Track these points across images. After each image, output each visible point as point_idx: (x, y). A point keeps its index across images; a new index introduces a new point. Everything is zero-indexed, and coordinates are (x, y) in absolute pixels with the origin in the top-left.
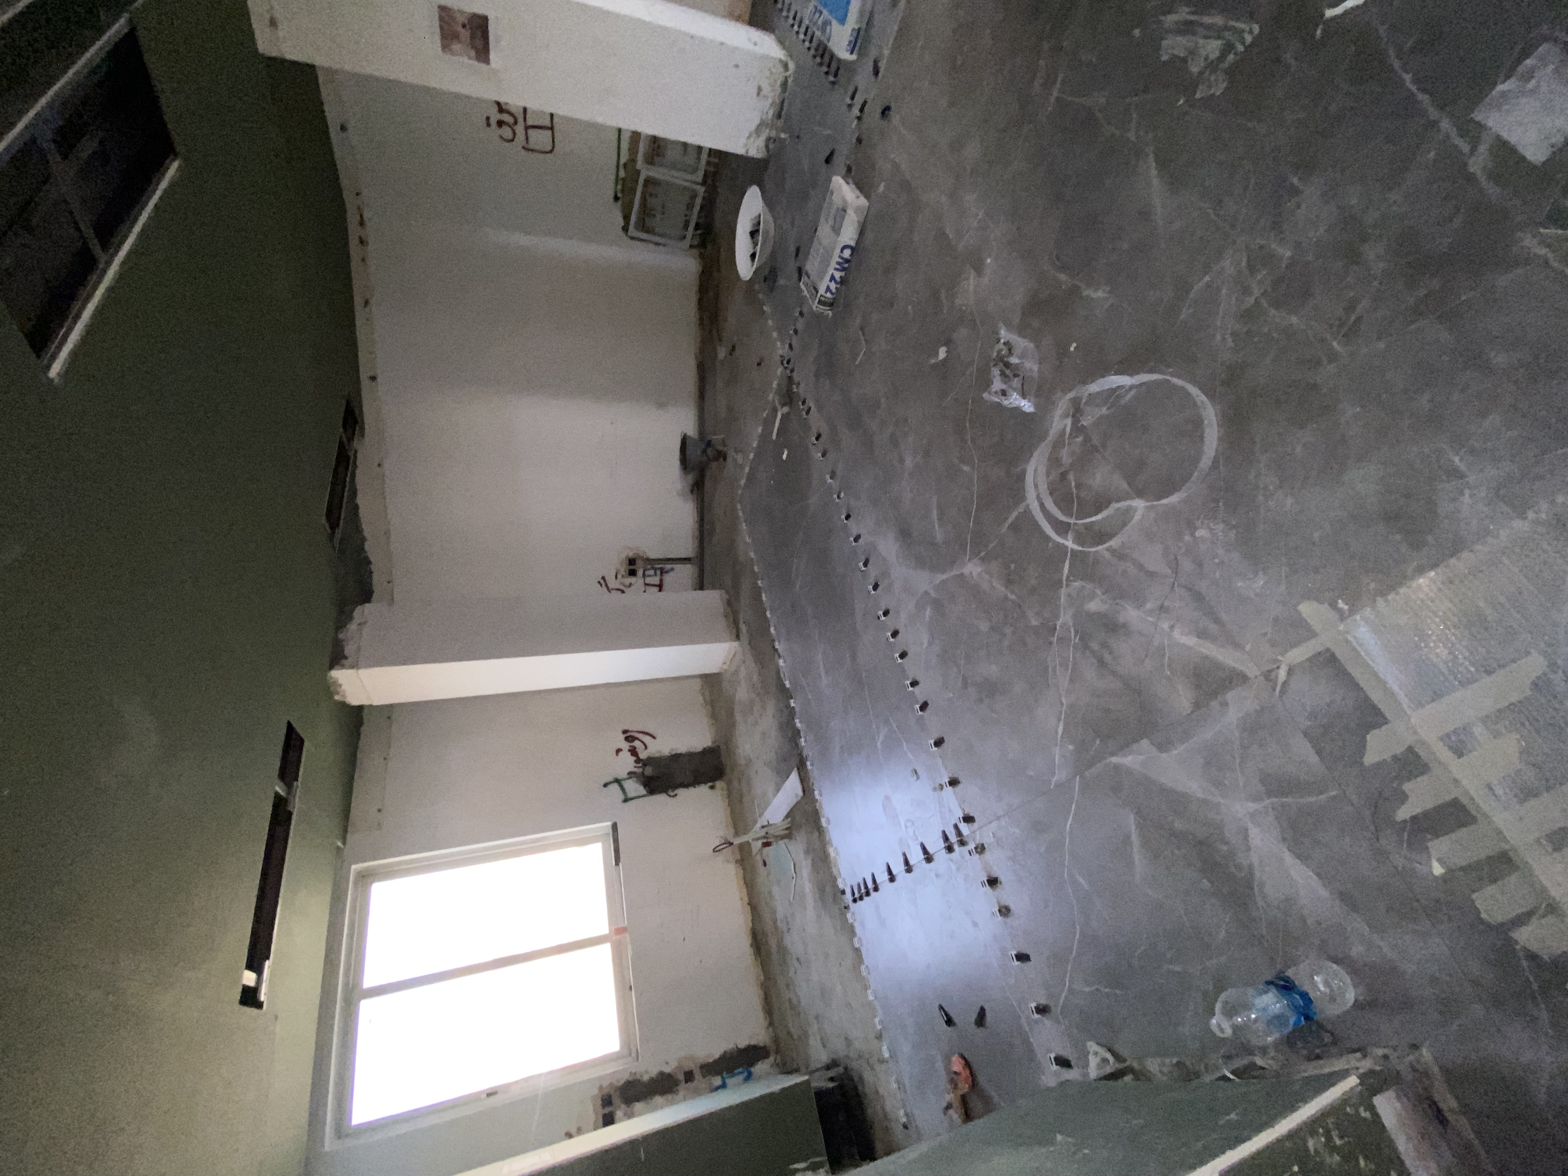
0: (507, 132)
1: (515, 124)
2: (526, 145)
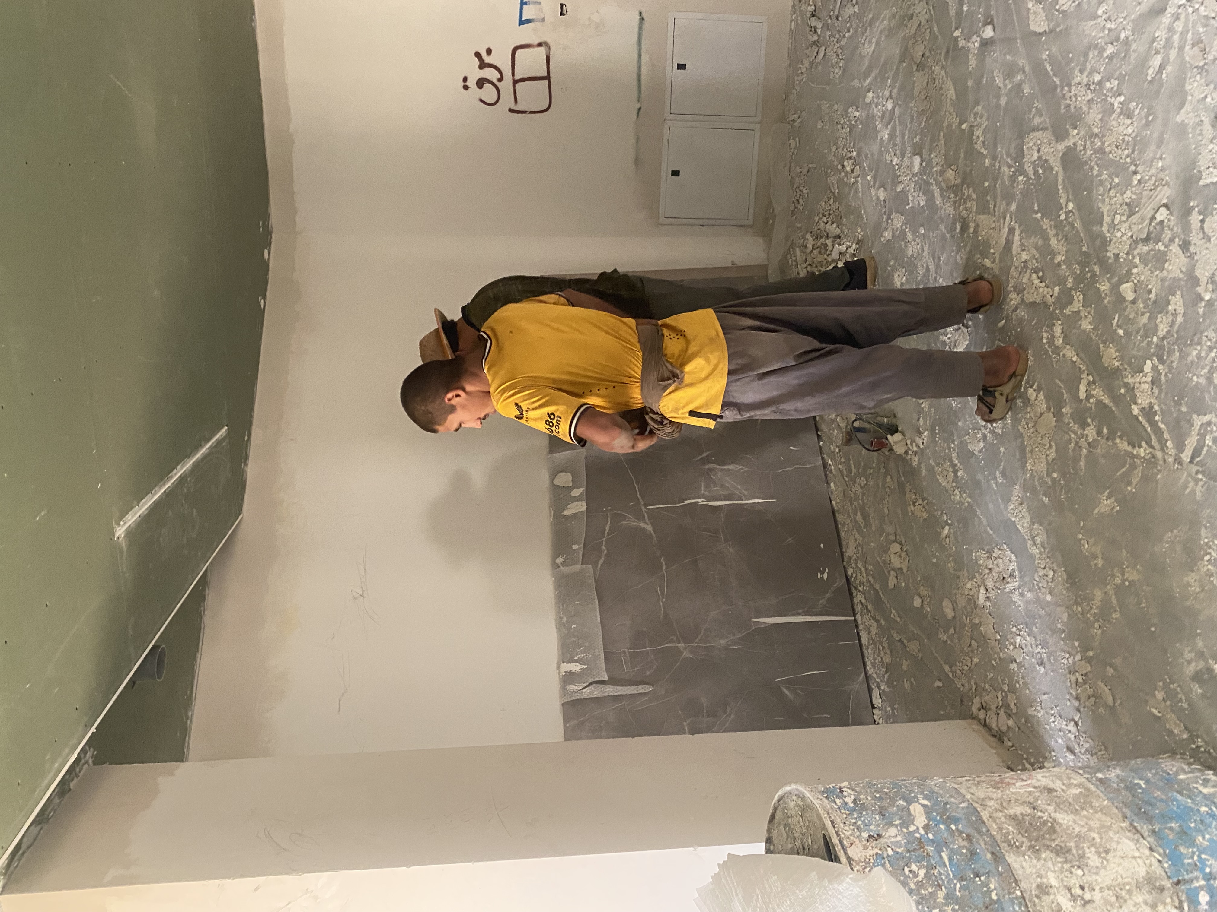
0: (489, 93)
1: (500, 80)
2: (515, 108)
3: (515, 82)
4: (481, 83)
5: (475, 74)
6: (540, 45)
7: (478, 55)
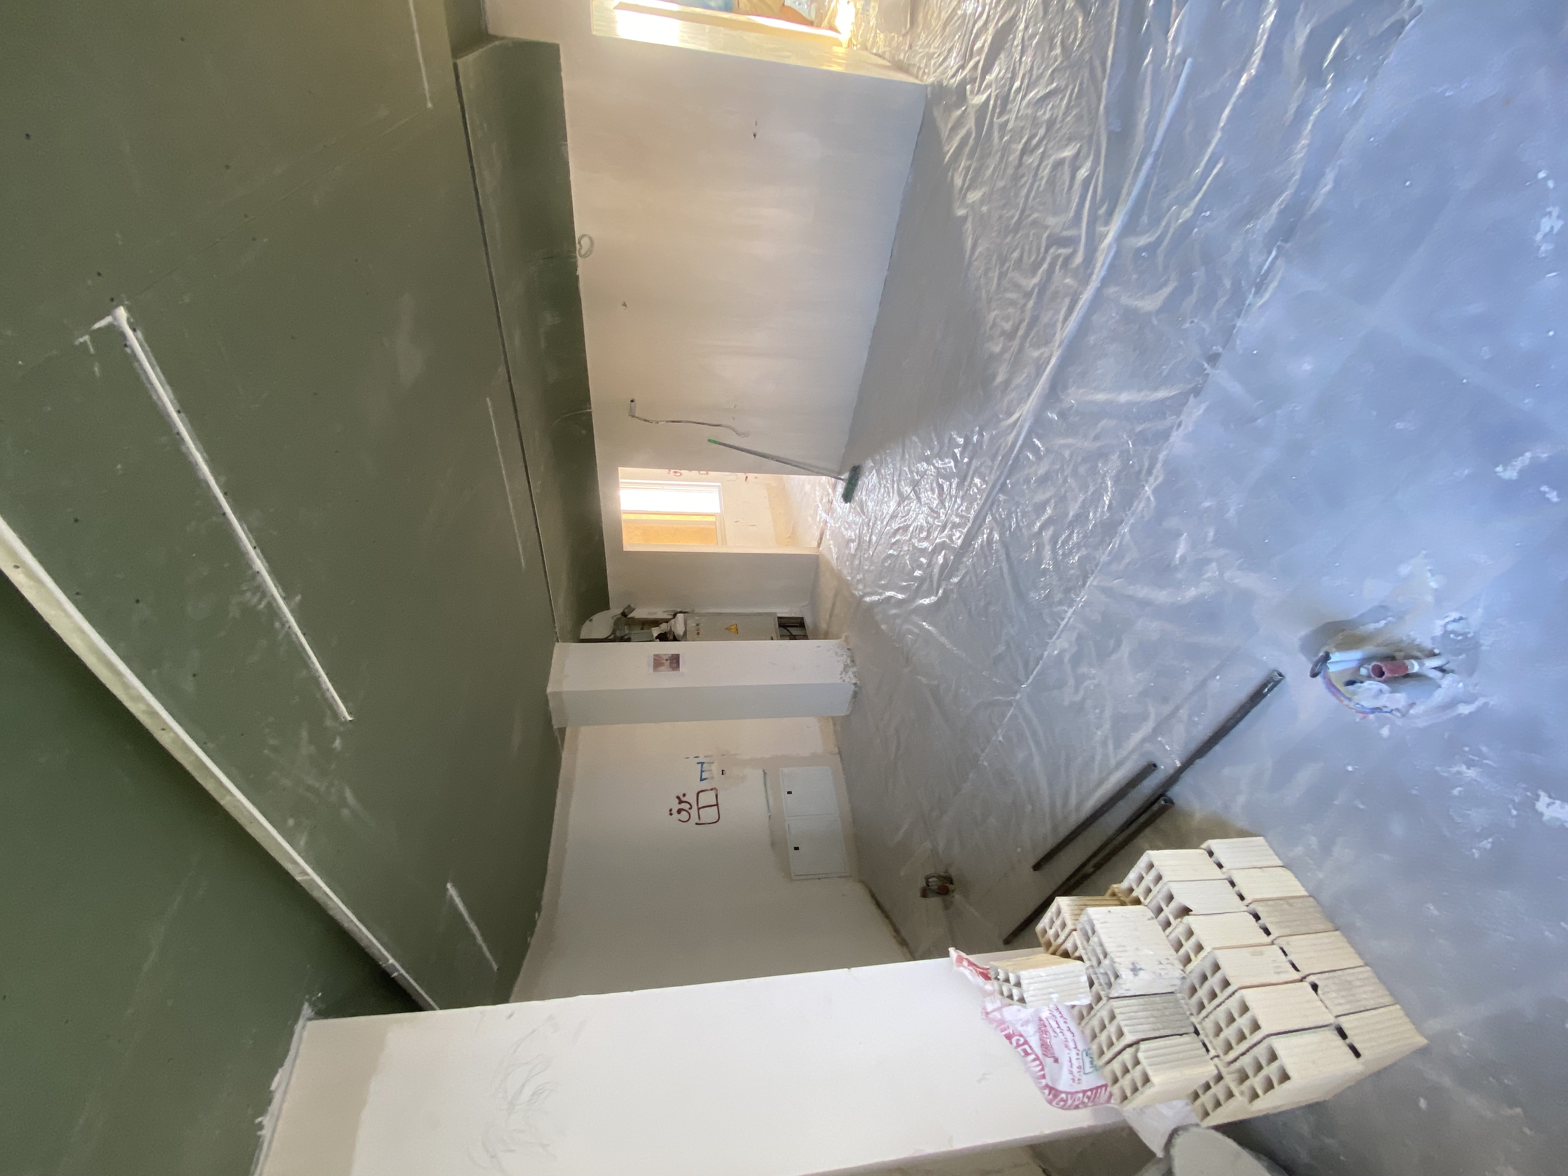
0: (684, 816)
1: (690, 809)
2: (698, 821)
3: (699, 809)
4: (679, 811)
5: (676, 807)
6: (712, 790)
7: (678, 798)
